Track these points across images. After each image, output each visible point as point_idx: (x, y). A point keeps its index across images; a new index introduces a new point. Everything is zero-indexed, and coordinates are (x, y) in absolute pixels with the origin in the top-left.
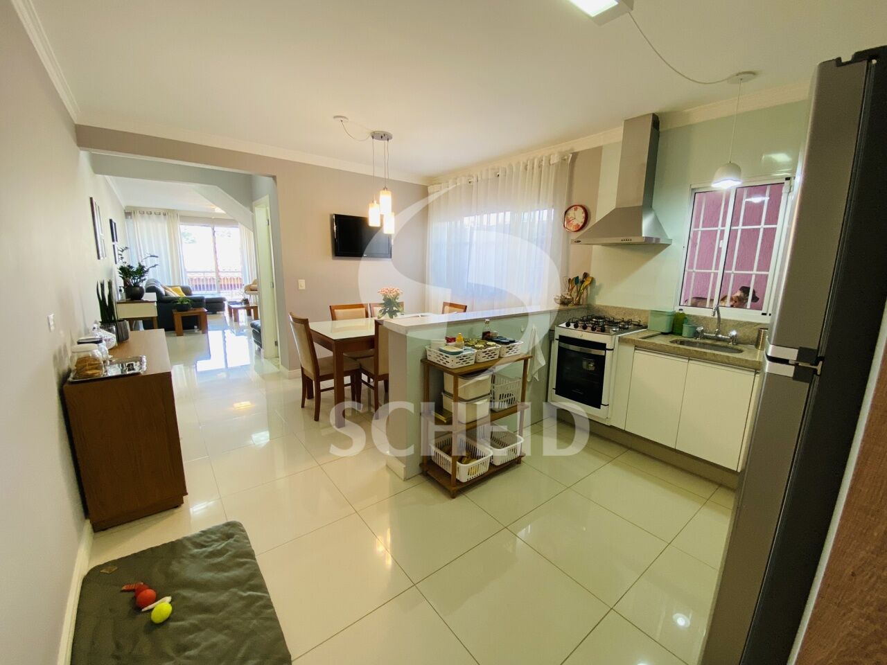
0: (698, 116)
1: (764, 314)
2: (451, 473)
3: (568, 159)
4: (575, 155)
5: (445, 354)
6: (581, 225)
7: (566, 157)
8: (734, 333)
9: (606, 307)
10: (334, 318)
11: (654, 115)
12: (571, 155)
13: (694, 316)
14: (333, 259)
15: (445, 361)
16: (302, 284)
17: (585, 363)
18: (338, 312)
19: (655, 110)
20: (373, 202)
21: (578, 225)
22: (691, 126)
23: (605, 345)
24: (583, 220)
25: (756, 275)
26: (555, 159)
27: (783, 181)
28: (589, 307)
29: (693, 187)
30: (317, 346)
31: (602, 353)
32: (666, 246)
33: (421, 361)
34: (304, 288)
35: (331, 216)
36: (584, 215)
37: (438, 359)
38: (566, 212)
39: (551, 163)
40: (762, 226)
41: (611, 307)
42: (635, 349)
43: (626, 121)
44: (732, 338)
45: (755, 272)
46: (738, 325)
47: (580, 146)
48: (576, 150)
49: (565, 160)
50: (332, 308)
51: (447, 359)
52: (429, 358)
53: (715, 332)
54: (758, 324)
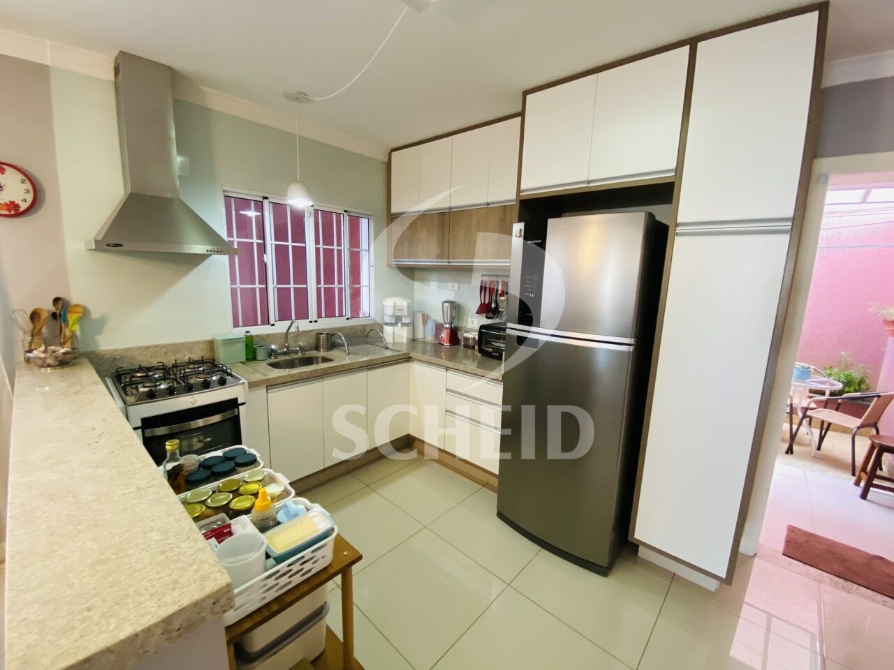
1: (311, 322)
8: (301, 344)
21: (13, 204)
23: (236, 399)
25: (295, 288)
29: (224, 188)
36: (28, 187)
42: (268, 390)
43: (122, 52)
44: (301, 348)
45: (292, 286)
46: (298, 335)
53: (286, 347)
54: (311, 331)
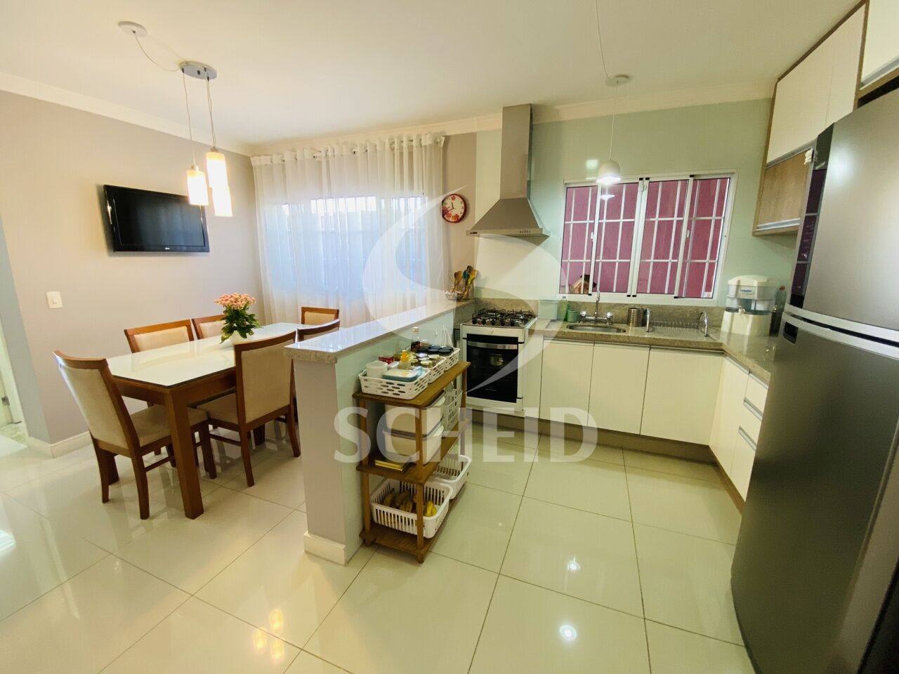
0: (568, 113)
1: (629, 296)
2: (416, 534)
3: (440, 142)
4: (447, 138)
5: (396, 382)
6: (460, 216)
7: (438, 140)
8: (609, 315)
9: (494, 299)
10: (134, 348)
11: (531, 105)
12: (444, 138)
13: (574, 302)
14: (110, 255)
15: (396, 391)
16: (56, 299)
17: (492, 359)
18: (141, 338)
19: (532, 100)
20: (193, 168)
21: (457, 216)
22: (561, 122)
23: (517, 338)
24: (463, 211)
25: (619, 263)
26: (427, 141)
27: (638, 181)
28: (477, 301)
29: (565, 182)
30: (128, 401)
31: (514, 347)
32: (546, 237)
33: (354, 396)
34: (59, 305)
35: (98, 187)
36: (463, 205)
37: (385, 389)
38: (443, 201)
39: (423, 145)
40: (621, 220)
41: (498, 299)
42: (544, 339)
43: (504, 108)
44: (609, 319)
45: (618, 260)
46: (611, 307)
47: (453, 129)
48: (448, 134)
49: (437, 143)
50: (129, 334)
51: (402, 389)
52: (364, 390)
53: (594, 315)
54: (626, 305)
